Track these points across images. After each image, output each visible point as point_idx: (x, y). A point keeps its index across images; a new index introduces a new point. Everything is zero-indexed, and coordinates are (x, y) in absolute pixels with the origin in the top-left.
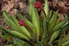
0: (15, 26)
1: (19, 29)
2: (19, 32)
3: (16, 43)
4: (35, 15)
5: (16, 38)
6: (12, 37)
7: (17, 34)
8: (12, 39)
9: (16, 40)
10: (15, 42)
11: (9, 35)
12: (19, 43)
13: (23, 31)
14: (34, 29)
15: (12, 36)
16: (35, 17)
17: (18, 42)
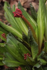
0: (13, 22)
1: (18, 27)
2: (18, 30)
3: (10, 41)
4: (41, 11)
5: (10, 35)
6: (6, 34)
7: (13, 30)
8: (5, 36)
9: (9, 38)
10: (8, 40)
11: (3, 30)
12: (13, 42)
13: (22, 30)
14: (36, 30)
15: (6, 32)
16: (40, 14)
17: (12, 40)
